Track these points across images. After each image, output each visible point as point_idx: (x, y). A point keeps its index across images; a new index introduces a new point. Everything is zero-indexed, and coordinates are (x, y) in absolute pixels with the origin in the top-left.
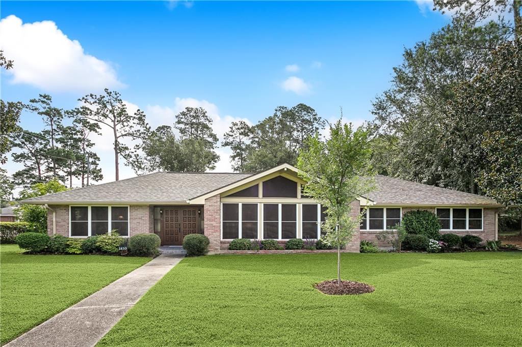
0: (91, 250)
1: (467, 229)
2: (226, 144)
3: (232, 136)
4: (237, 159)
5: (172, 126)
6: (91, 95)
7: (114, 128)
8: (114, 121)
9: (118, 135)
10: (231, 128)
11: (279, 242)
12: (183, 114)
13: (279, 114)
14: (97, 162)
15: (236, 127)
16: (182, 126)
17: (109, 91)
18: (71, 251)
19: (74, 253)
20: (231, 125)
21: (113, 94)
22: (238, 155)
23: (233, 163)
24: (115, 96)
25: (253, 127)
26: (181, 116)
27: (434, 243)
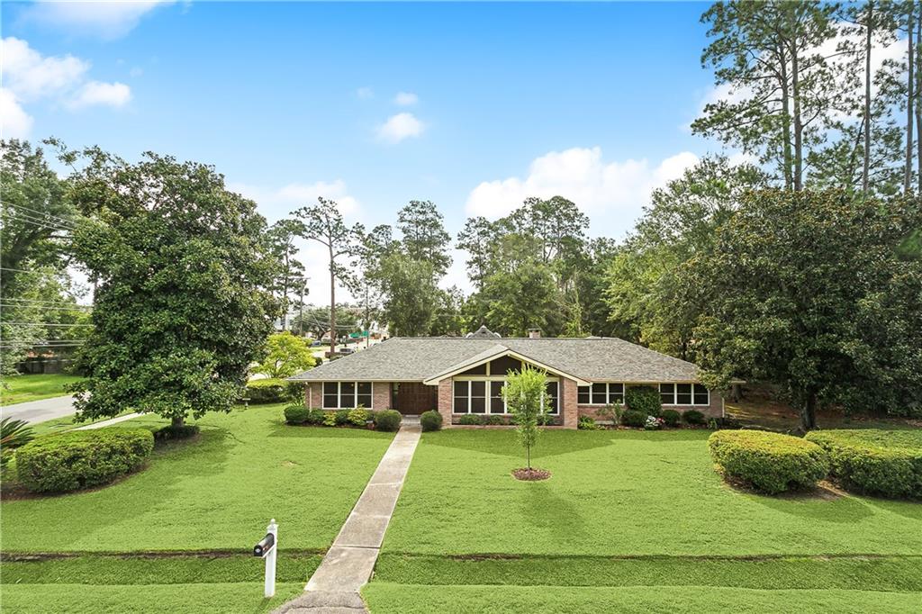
0: (342, 422)
1: (693, 404)
2: (461, 247)
3: (468, 236)
4: (474, 265)
5: (393, 226)
6: (305, 209)
7: (330, 246)
8: (330, 237)
9: (334, 253)
10: (468, 225)
11: (504, 417)
12: (407, 209)
13: (529, 207)
14: (303, 273)
15: (474, 224)
16: (406, 224)
17: (323, 200)
18: (327, 424)
19: (329, 426)
20: (467, 222)
21: (328, 203)
22: (477, 260)
23: (469, 271)
24: (331, 206)
25: (496, 223)
26: (404, 213)
27: (652, 420)
